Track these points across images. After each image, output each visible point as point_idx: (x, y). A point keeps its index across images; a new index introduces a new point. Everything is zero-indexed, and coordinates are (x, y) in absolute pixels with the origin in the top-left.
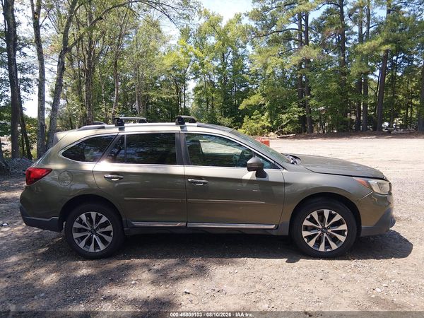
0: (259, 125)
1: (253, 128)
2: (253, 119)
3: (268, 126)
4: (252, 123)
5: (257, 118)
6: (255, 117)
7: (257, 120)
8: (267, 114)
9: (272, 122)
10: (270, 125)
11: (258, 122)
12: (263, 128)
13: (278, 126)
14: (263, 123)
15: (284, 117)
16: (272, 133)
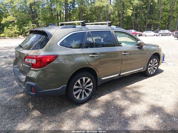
0: (13, 32)
1: (10, 33)
2: (9, 29)
3: (18, 33)
4: (9, 31)
5: (12, 28)
6: (10, 28)
7: (11, 29)
8: (16, 26)
9: (19, 30)
10: (19, 32)
11: (12, 30)
12: (16, 33)
13: (23, 32)
14: (15, 31)
15: (26, 28)
16: (20, 36)
